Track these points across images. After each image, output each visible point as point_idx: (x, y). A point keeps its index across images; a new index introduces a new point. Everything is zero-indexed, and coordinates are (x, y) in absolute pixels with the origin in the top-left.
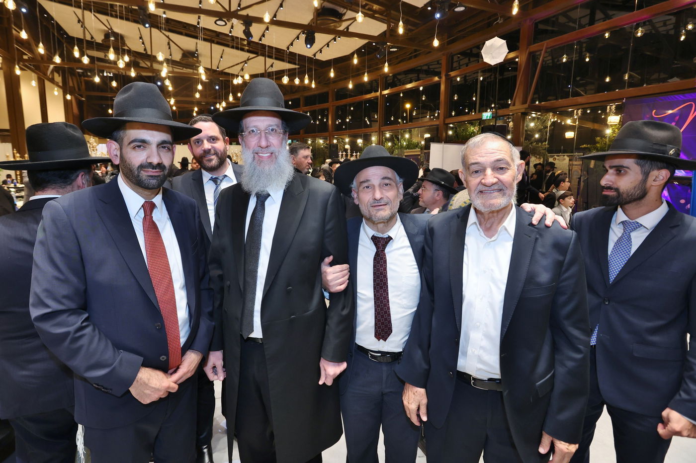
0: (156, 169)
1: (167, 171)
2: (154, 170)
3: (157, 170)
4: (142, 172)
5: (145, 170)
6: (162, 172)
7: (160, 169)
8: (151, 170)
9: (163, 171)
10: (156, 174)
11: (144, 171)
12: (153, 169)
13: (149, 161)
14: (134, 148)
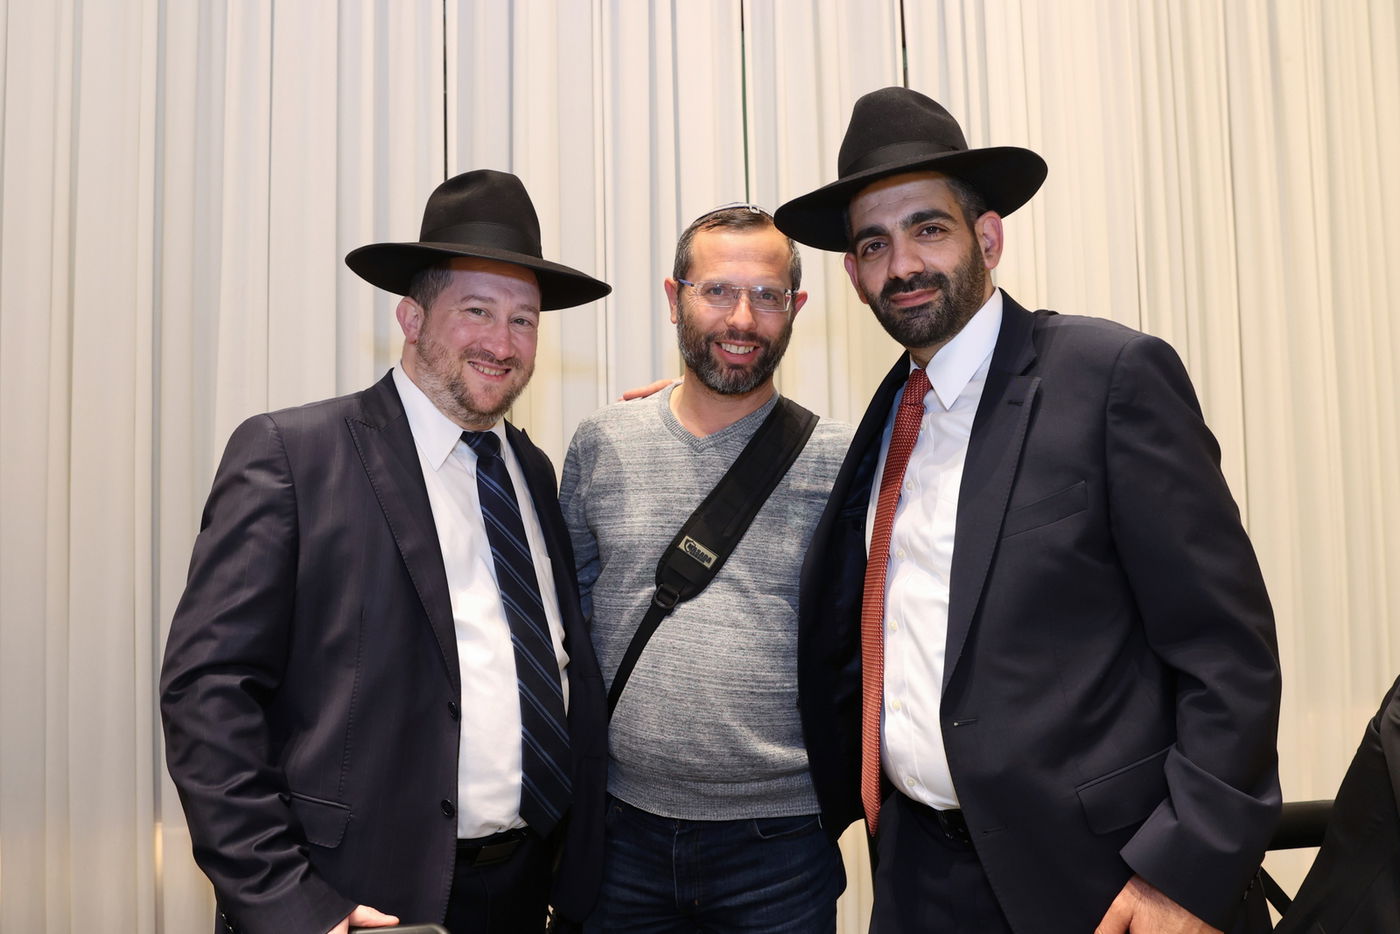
0: (912, 289)
1: (953, 286)
2: (909, 294)
3: (917, 291)
4: (892, 305)
5: (893, 297)
6: (939, 293)
7: (925, 286)
8: (902, 294)
9: (940, 287)
10: (920, 301)
11: (894, 301)
12: (906, 291)
13: (892, 276)
14: (865, 254)
